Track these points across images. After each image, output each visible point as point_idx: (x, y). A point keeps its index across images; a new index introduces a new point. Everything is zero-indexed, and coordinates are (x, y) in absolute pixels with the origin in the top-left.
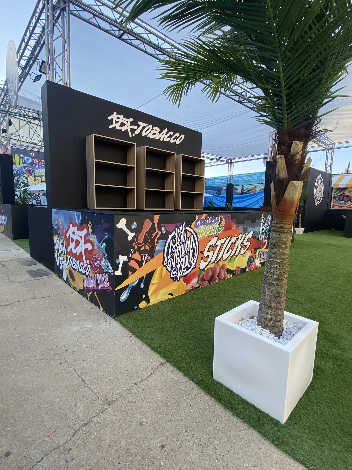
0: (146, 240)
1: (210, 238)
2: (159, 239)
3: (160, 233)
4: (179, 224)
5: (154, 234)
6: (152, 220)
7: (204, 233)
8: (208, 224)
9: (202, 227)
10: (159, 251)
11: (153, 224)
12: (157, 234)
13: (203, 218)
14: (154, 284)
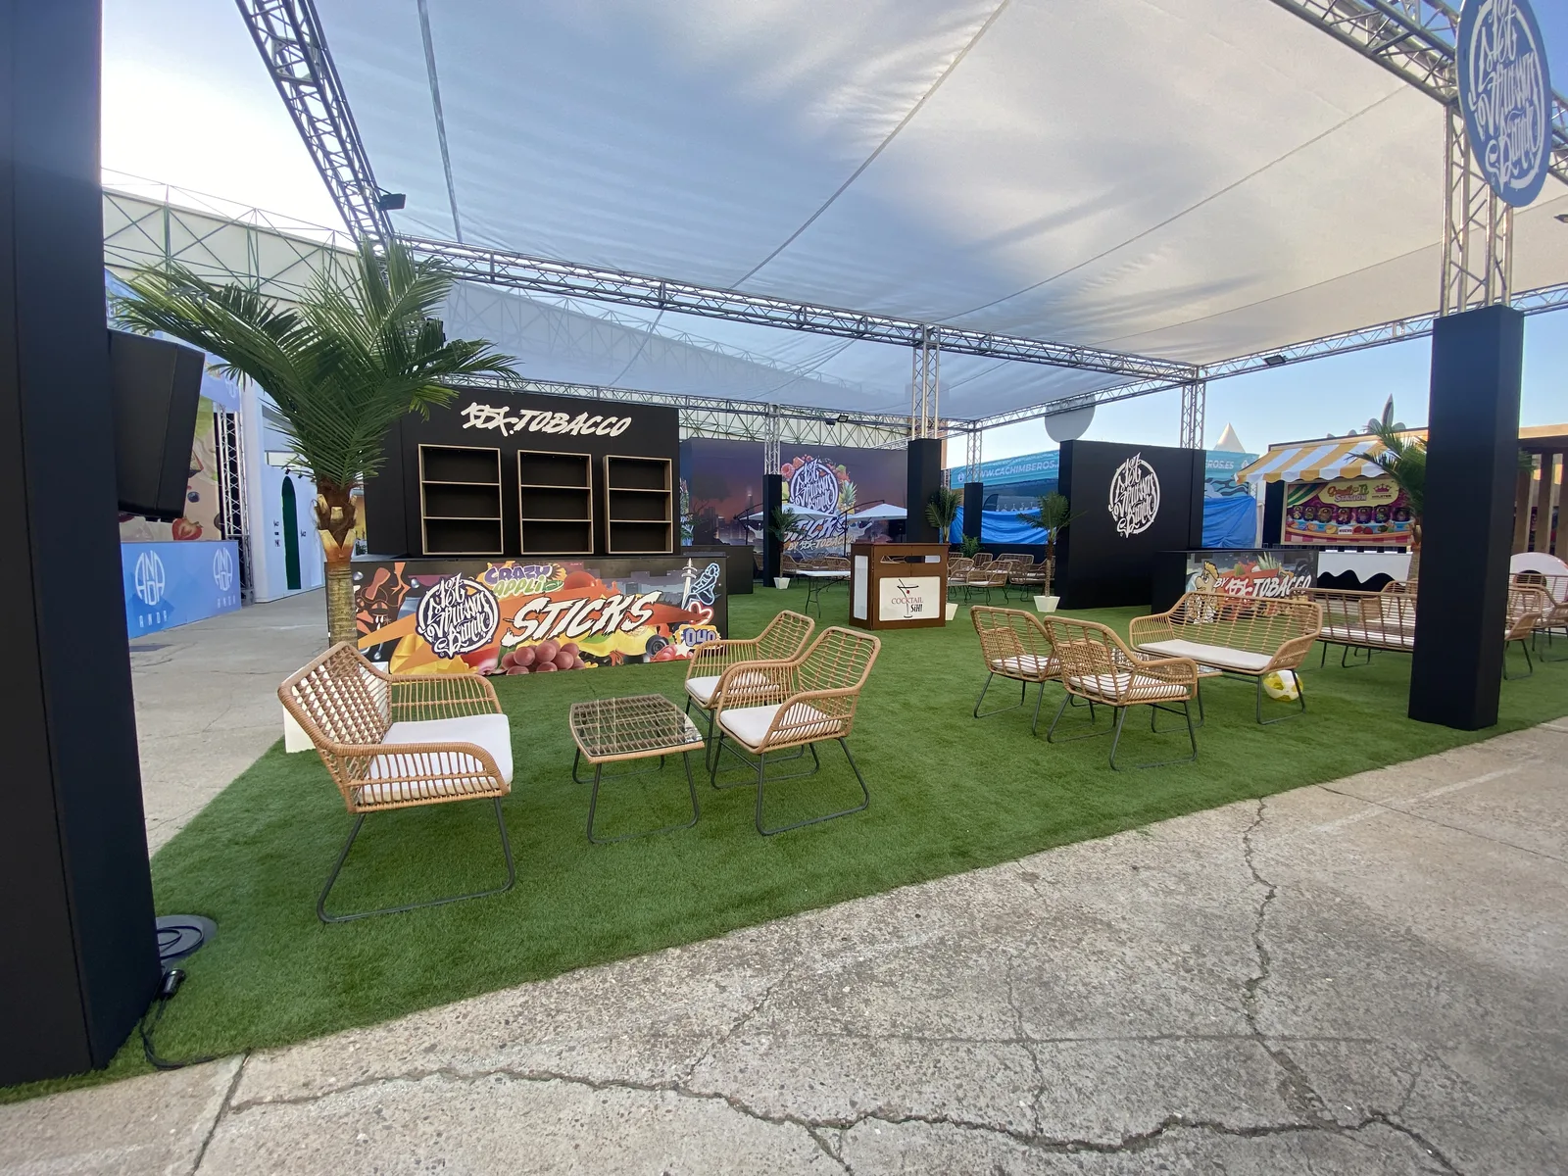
0: (380, 596)
1: (527, 599)
2: (404, 595)
3: (407, 588)
4: (446, 576)
5: (396, 589)
6: (392, 569)
7: (513, 591)
8: (522, 576)
9: (506, 582)
10: (408, 613)
11: (394, 576)
12: (402, 588)
13: (505, 566)
14: (399, 657)
